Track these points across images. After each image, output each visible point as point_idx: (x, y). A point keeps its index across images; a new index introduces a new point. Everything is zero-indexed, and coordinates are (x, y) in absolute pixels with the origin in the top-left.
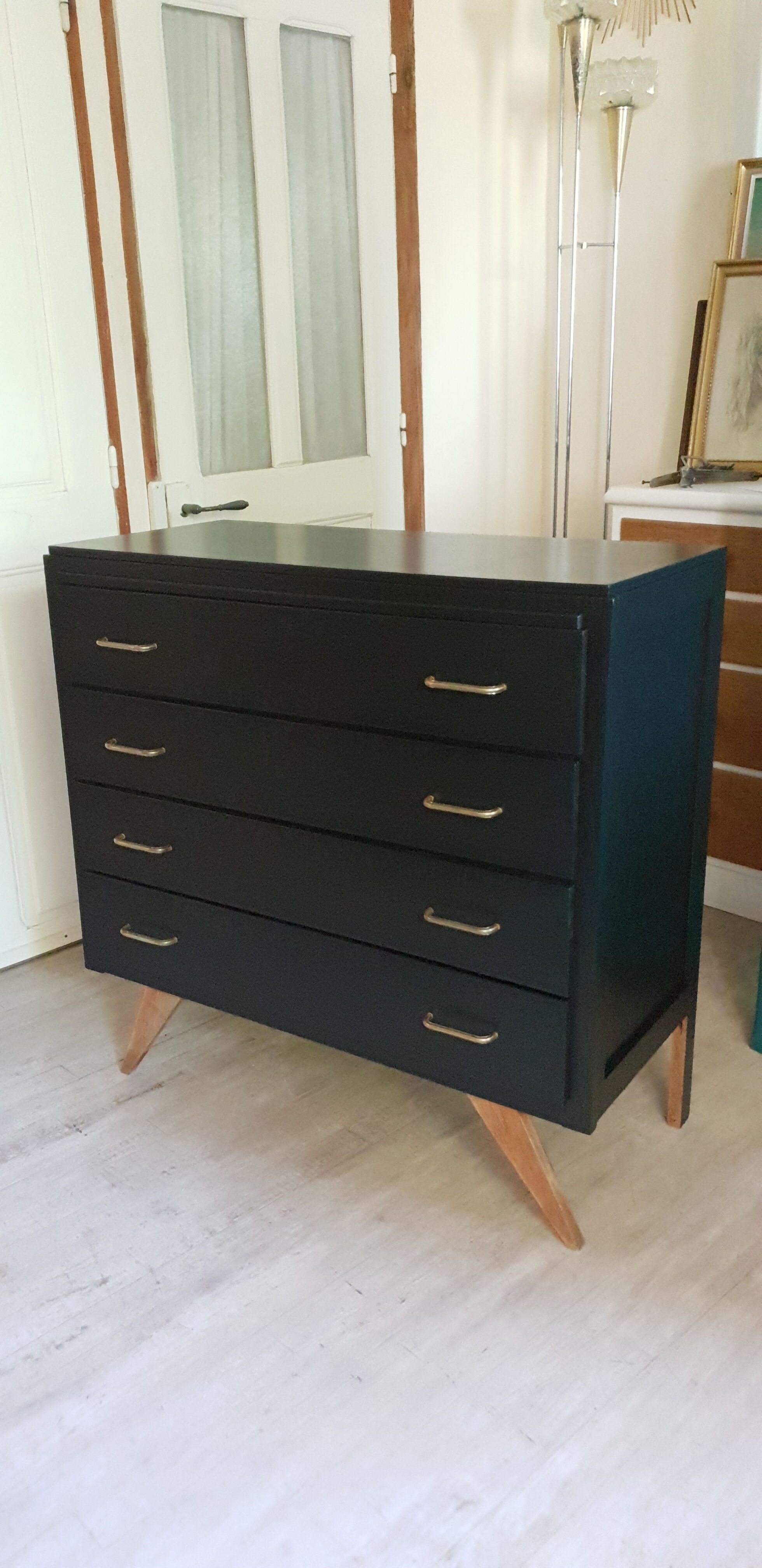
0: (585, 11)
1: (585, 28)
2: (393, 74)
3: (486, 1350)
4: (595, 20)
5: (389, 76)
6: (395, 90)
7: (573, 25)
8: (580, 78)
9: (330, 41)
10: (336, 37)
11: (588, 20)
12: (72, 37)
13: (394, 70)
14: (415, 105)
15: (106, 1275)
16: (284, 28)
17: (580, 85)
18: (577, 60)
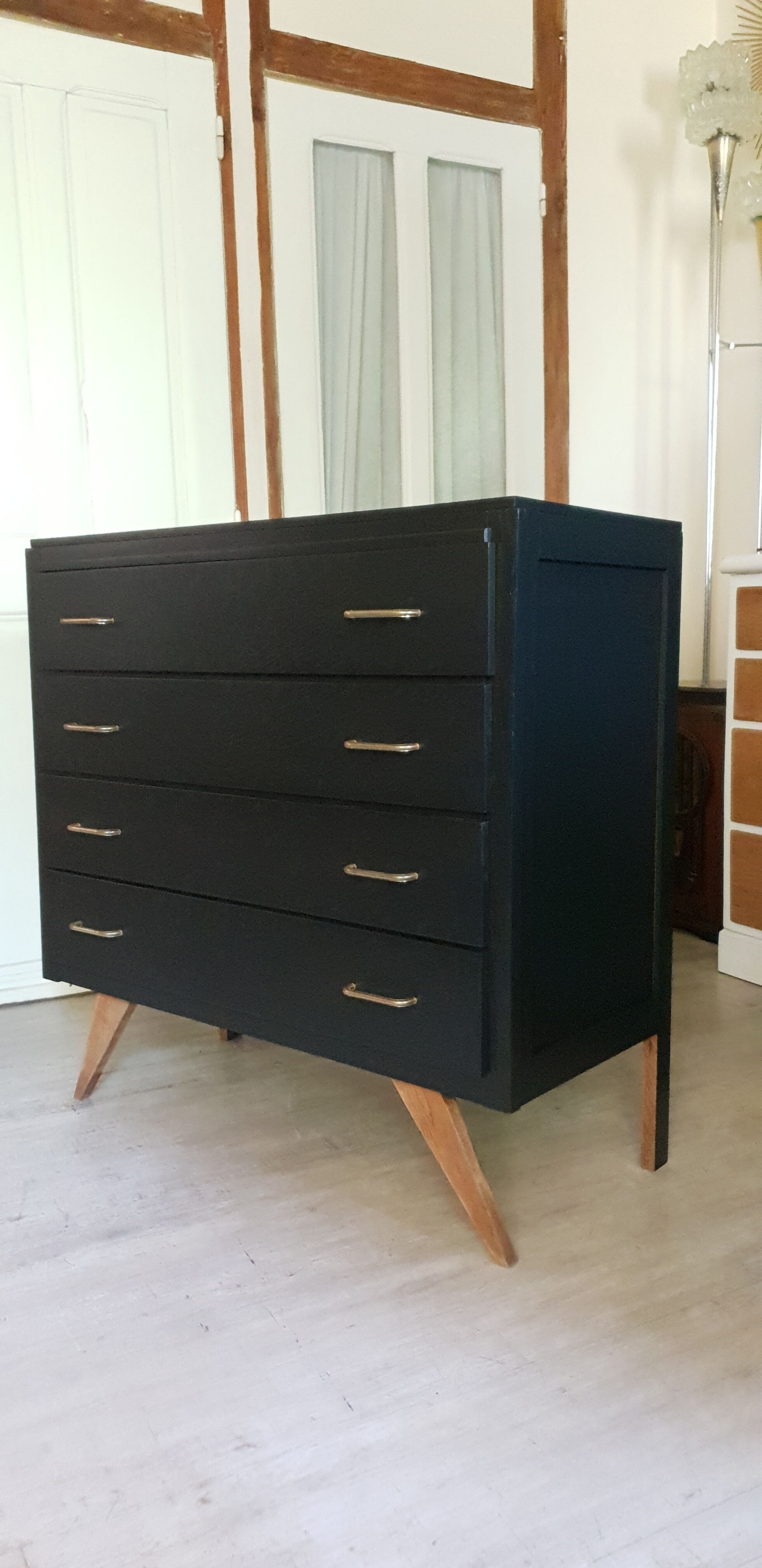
0: (724, 131)
1: (724, 145)
2: (542, 200)
3: (352, 1326)
4: (736, 138)
5: (538, 202)
6: (544, 214)
7: (712, 144)
8: (720, 190)
9: (482, 175)
10: (486, 170)
11: (727, 139)
12: (226, 163)
13: (544, 196)
14: (566, 228)
15: (23, 1214)
16: (431, 161)
17: (721, 197)
18: (717, 173)
